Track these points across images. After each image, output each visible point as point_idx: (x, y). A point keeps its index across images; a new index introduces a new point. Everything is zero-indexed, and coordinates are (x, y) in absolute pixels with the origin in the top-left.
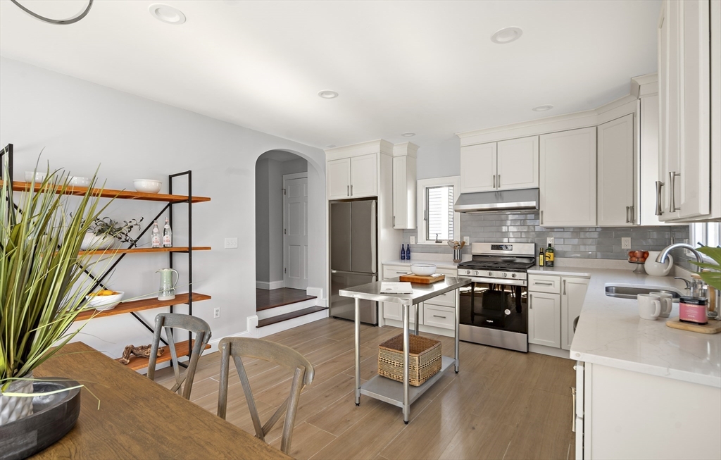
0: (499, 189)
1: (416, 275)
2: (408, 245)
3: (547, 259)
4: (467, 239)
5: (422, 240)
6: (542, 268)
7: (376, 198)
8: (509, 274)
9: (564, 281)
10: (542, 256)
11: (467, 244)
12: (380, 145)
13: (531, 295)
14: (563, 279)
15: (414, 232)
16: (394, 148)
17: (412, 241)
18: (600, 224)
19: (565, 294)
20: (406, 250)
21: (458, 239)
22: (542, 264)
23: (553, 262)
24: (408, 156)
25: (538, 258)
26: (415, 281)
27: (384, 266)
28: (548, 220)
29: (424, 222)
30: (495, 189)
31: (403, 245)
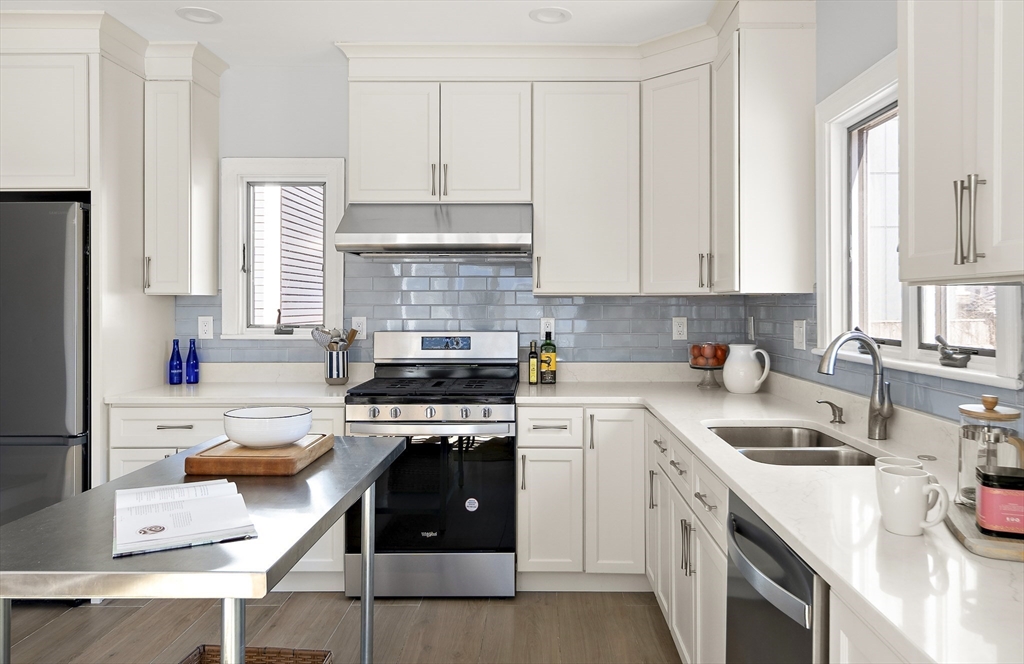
0: (445, 199)
1: (244, 447)
2: (193, 342)
3: (544, 368)
4: (359, 323)
5: (233, 328)
6: (533, 389)
7: (84, 197)
8: (476, 410)
9: (592, 417)
10: (534, 361)
11: (362, 336)
12: (101, 31)
13: (524, 457)
14: (589, 412)
15: (211, 303)
16: (149, 52)
17: (204, 330)
18: (648, 290)
19: (592, 446)
20: (184, 354)
21: (335, 324)
22: (534, 379)
23: (554, 373)
24: (195, 83)
25: (523, 366)
26: (245, 470)
27: (113, 411)
28: (551, 279)
29: (242, 276)
30: (435, 199)
31: (176, 342)
